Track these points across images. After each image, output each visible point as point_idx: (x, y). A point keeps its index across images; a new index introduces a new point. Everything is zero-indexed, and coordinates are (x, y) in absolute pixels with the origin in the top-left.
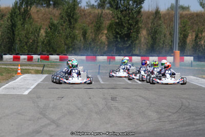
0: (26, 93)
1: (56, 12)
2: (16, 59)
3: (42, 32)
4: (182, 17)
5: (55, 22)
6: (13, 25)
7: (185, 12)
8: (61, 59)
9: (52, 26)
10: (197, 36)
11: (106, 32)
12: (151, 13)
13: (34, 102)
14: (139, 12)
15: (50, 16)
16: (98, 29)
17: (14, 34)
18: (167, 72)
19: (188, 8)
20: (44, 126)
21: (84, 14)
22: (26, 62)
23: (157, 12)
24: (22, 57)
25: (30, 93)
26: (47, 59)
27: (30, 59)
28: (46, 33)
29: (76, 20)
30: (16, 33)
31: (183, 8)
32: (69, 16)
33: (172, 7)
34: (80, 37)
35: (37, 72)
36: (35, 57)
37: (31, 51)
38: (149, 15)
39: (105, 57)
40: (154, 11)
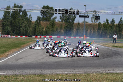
1: (49, 23)
4: (86, 25)
5: (48, 26)
6: (36, 27)
7: (87, 23)
9: (47, 27)
10: (90, 31)
11: (63, 29)
12: (77, 24)
14: (73, 23)
16: (61, 28)
17: (36, 30)
18: (86, 49)
19: (88, 22)
20: (45, 57)
21: (57, 24)
23: (79, 23)
24: (38, 36)
27: (40, 37)
29: (54, 25)
31: (86, 22)
33: (83, 22)
34: (56, 31)
36: (42, 36)
38: (76, 24)
39: (63, 37)
40: (78, 23)
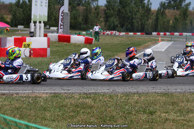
0: (163, 50)
2: (158, 34)
3: (171, 22)
8: (180, 35)
13: (167, 54)
15: (175, 14)
22: (163, 36)
25: (165, 50)
26: (173, 34)
28: (173, 22)
30: (159, 22)
32: (184, 14)
35: (168, 41)
37: (165, 31)
